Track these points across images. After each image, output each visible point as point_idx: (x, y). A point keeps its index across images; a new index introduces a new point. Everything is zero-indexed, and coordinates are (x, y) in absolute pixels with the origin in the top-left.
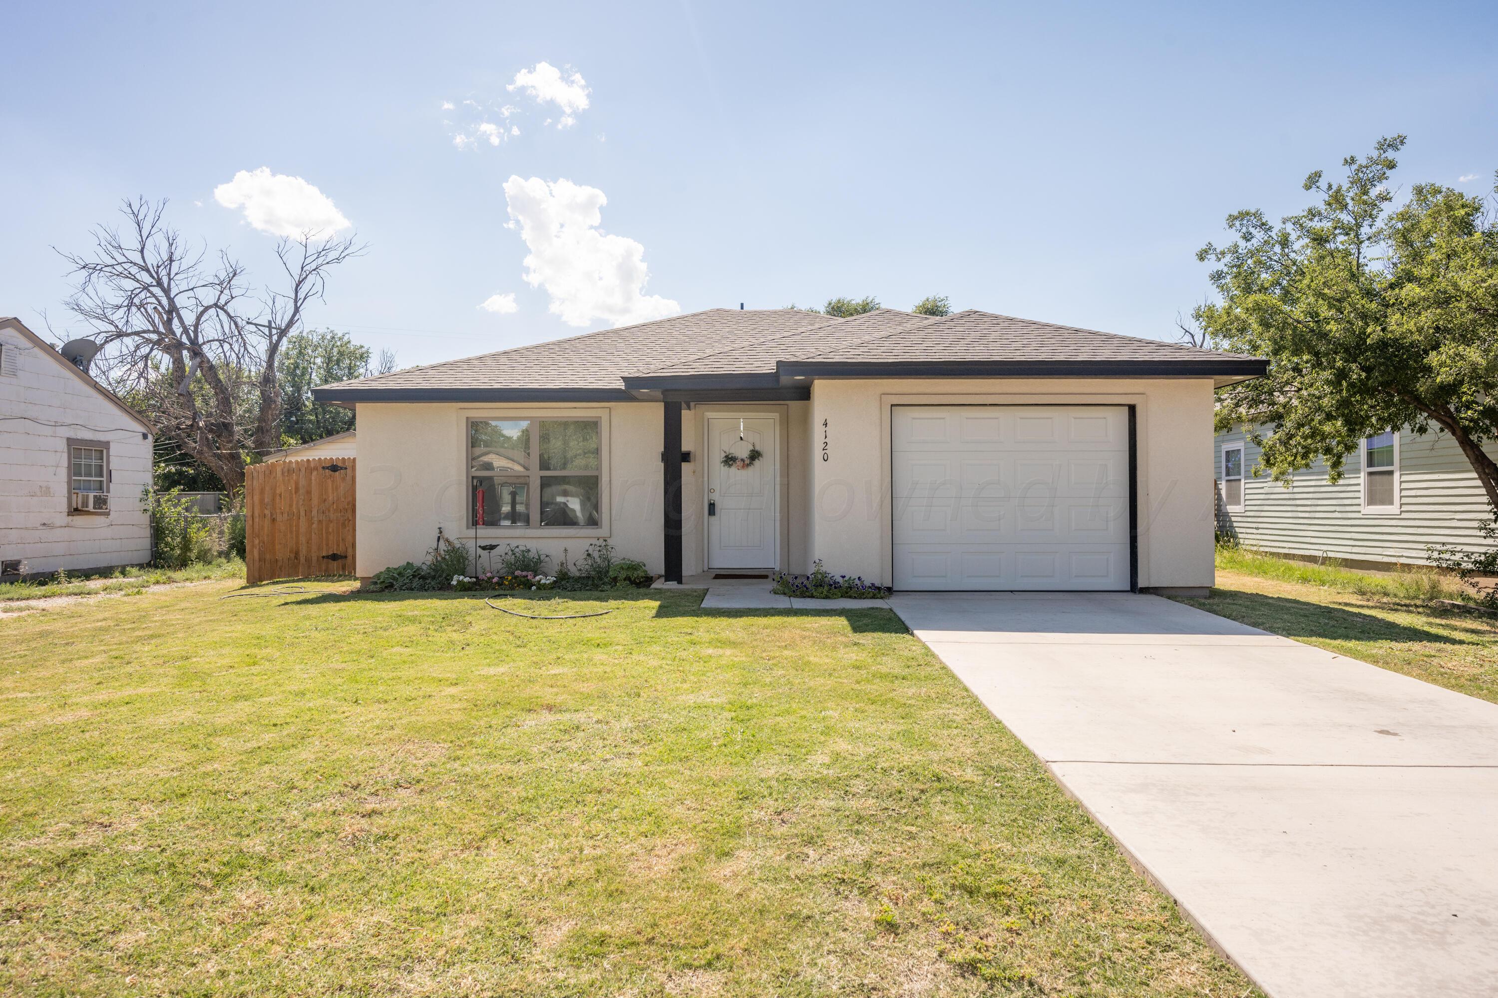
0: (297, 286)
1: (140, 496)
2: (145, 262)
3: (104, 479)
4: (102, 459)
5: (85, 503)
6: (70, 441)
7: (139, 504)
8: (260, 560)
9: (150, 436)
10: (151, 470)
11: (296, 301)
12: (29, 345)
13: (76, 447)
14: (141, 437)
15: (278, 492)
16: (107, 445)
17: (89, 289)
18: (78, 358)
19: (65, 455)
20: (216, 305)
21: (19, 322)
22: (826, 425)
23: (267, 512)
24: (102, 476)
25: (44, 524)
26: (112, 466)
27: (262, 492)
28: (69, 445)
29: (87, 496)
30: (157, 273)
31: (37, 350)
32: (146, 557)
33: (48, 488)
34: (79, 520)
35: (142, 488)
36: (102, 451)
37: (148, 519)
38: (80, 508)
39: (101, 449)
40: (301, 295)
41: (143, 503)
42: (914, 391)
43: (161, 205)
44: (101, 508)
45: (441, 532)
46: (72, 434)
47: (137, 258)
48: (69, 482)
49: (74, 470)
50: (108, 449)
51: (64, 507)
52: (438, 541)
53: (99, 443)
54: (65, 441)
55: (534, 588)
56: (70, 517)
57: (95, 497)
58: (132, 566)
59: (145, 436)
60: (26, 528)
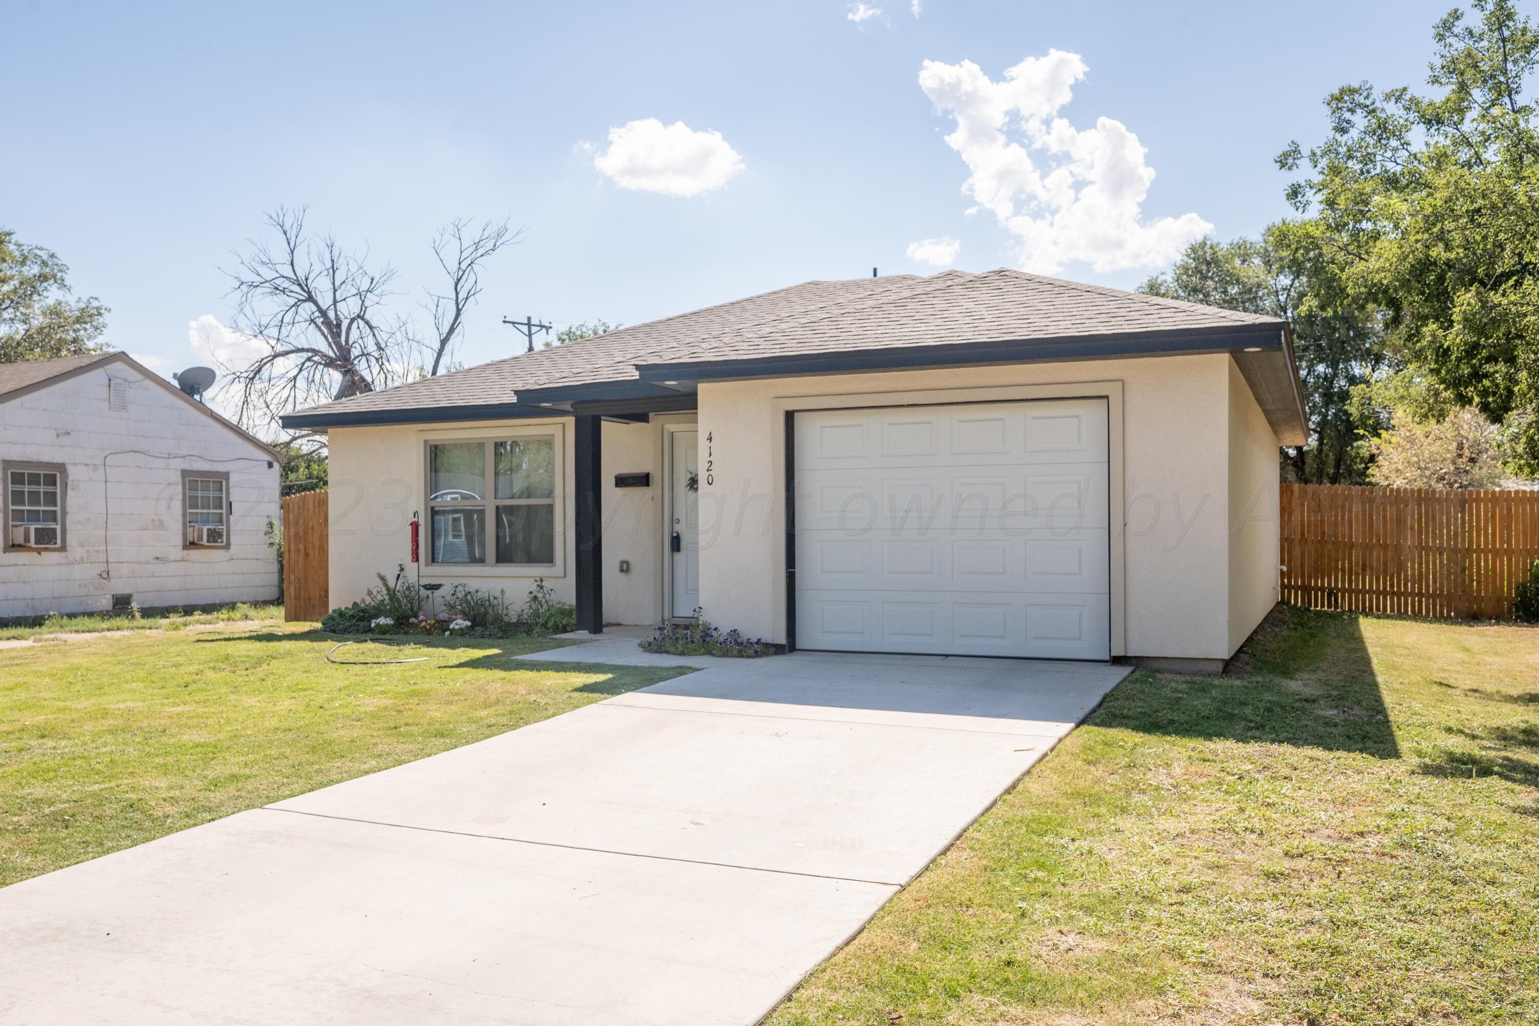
0: (456, 285)
1: (265, 528)
2: (295, 275)
3: (224, 511)
4: (221, 490)
5: (200, 538)
6: (185, 473)
7: (264, 537)
8: (296, 598)
9: (276, 465)
10: (278, 500)
11: (457, 304)
12: (139, 377)
13: (191, 479)
14: (266, 465)
15: (310, 525)
16: (226, 475)
17: (247, 309)
18: (196, 386)
19: (179, 488)
20: (359, 316)
21: (127, 355)
22: (710, 439)
23: (301, 547)
24: (221, 508)
25: (157, 558)
26: (232, 498)
27: (297, 523)
28: (183, 477)
29: (202, 529)
30: (307, 285)
31: (148, 382)
32: (273, 593)
33: (161, 522)
34: (194, 554)
35: (266, 521)
36: (221, 482)
37: (276, 553)
38: (196, 541)
39: (220, 480)
40: (462, 295)
41: (268, 536)
42: (814, 392)
43: (302, 212)
44: (216, 542)
45: (402, 570)
46: (187, 466)
47: (288, 272)
48: (184, 515)
49: (190, 502)
50: (228, 480)
51: (179, 540)
52: (398, 579)
53: (217, 474)
54: (179, 474)
55: (447, 633)
56: (186, 552)
57: (209, 530)
58: (244, 603)
59: (270, 465)
60: (139, 563)
